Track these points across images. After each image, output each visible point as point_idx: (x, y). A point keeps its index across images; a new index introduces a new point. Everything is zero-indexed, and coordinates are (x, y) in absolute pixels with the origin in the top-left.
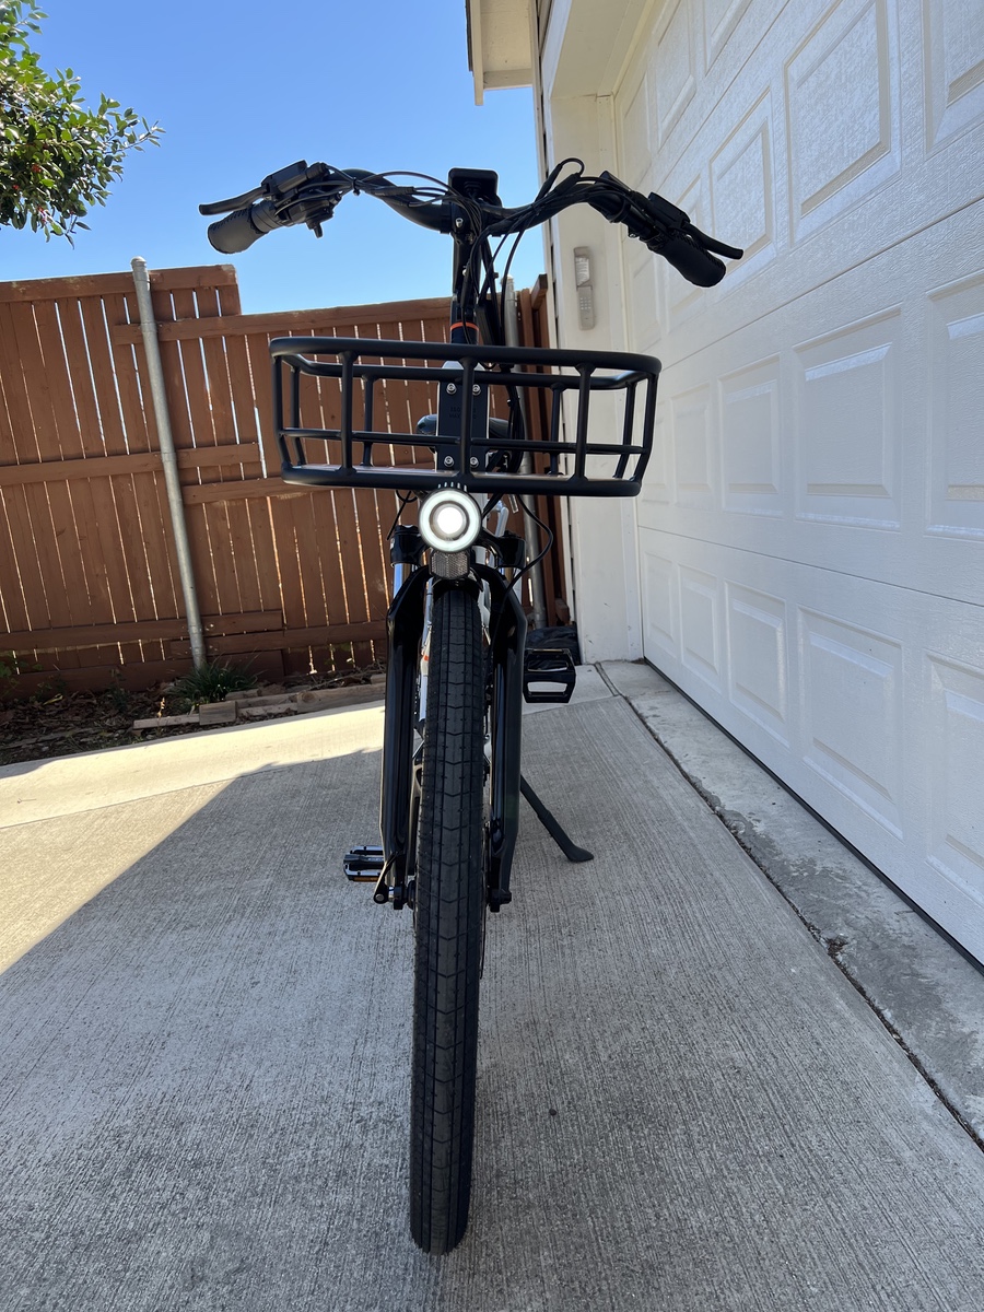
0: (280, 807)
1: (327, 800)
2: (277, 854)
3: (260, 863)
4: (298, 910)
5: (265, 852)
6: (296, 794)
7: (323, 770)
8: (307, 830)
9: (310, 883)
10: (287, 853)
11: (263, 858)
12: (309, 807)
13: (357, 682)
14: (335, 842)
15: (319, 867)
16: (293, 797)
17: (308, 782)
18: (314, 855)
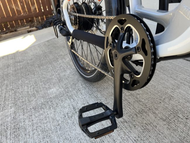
0: (4, 72)
1: (21, 67)
2: (11, 93)
3: (5, 100)
4: (35, 128)
5: (5, 94)
6: (8, 66)
7: (15, 57)
8: (19, 80)
9: (33, 108)
10: (15, 92)
11: (5, 97)
12: (15, 71)
13: (13, 31)
14: (33, 84)
15: (33, 98)
16: (8, 67)
17: (11, 61)
18: (28, 92)
